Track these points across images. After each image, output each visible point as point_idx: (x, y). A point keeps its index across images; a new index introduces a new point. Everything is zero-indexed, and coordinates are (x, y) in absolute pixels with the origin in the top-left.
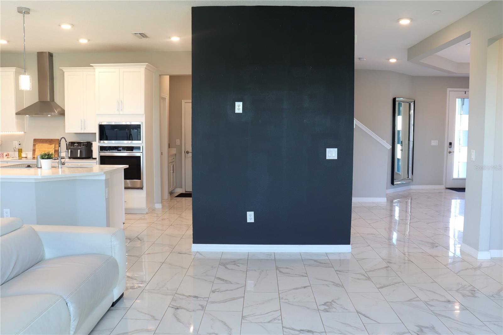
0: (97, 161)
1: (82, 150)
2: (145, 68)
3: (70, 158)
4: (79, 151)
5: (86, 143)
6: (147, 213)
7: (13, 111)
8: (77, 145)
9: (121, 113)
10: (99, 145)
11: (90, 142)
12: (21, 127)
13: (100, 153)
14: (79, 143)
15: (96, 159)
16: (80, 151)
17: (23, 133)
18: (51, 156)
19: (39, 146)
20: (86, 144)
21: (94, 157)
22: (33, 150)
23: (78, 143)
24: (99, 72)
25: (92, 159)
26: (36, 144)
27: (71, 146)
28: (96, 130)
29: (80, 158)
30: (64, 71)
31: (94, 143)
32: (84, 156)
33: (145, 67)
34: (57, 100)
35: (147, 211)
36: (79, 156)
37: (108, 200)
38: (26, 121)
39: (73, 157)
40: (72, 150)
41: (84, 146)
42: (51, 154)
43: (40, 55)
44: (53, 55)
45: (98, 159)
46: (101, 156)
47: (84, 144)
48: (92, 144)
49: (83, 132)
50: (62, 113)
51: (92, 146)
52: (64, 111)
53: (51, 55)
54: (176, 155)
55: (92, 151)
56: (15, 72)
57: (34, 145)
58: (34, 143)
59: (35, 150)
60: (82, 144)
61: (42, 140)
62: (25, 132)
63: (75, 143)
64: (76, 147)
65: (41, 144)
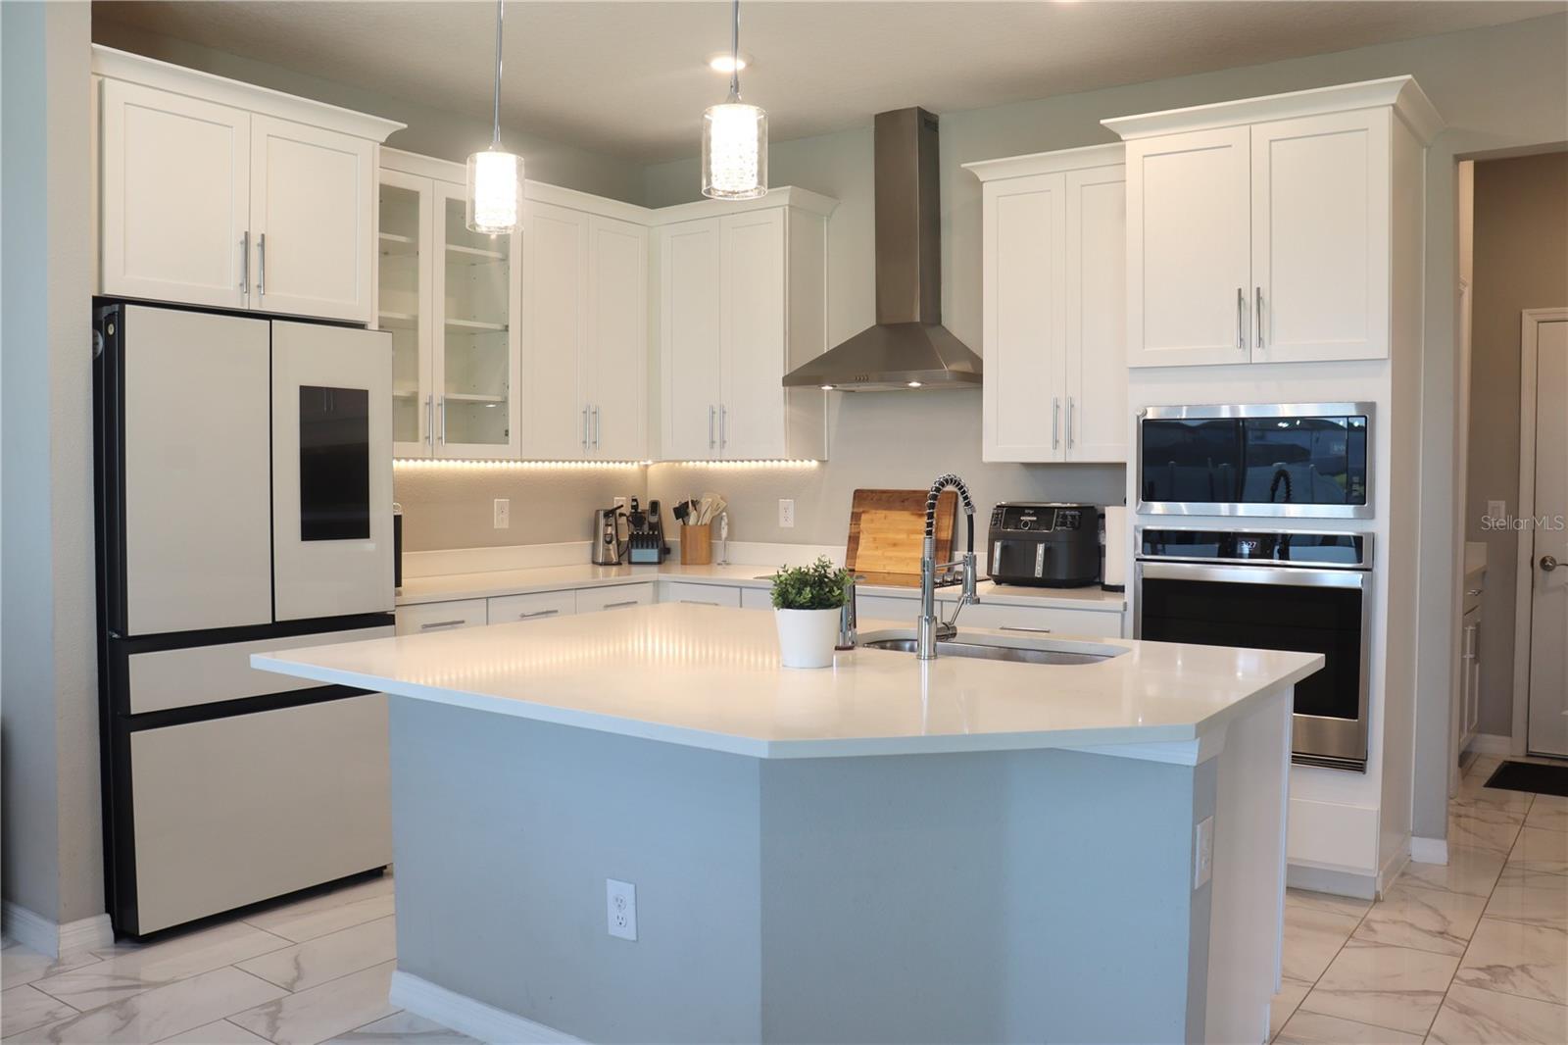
0: (1125, 604)
1: (1053, 545)
2: (1393, 105)
3: (999, 581)
4: (1041, 549)
5: (1073, 513)
6: (1377, 900)
7: (777, 369)
8: (1035, 518)
9: (1258, 356)
10: (1137, 523)
11: (1093, 507)
12: (806, 438)
13: (1145, 564)
14: (1043, 513)
15: (1120, 589)
16: (1047, 551)
17: (814, 464)
18: (831, 591)
19: (872, 521)
20: (1073, 517)
21: (1109, 580)
22: (850, 537)
23: (1038, 511)
24: (1144, 156)
25: (1097, 590)
26: (863, 512)
27: (1006, 525)
28: (1126, 450)
29: (1047, 583)
30: (981, 180)
31: (1112, 514)
32: (1061, 576)
33: (1394, 102)
34: (953, 318)
35: (1379, 888)
36: (1039, 572)
37: (1201, 899)
38: (828, 415)
39: (1013, 574)
40: (1010, 543)
41: (1063, 524)
42: (832, 576)
43: (887, 123)
44: (940, 122)
45: (1129, 596)
46: (1146, 581)
47: (1065, 517)
48: (1103, 516)
49: (1062, 460)
50: (973, 378)
51: (1104, 528)
52: (978, 362)
53: (928, 123)
54: (1484, 573)
55: (1099, 552)
56: (790, 206)
57: (856, 517)
58: (853, 507)
59: (859, 537)
60: (1057, 517)
61: (885, 495)
62: (822, 462)
63: (1027, 511)
64: (1029, 529)
65: (881, 513)
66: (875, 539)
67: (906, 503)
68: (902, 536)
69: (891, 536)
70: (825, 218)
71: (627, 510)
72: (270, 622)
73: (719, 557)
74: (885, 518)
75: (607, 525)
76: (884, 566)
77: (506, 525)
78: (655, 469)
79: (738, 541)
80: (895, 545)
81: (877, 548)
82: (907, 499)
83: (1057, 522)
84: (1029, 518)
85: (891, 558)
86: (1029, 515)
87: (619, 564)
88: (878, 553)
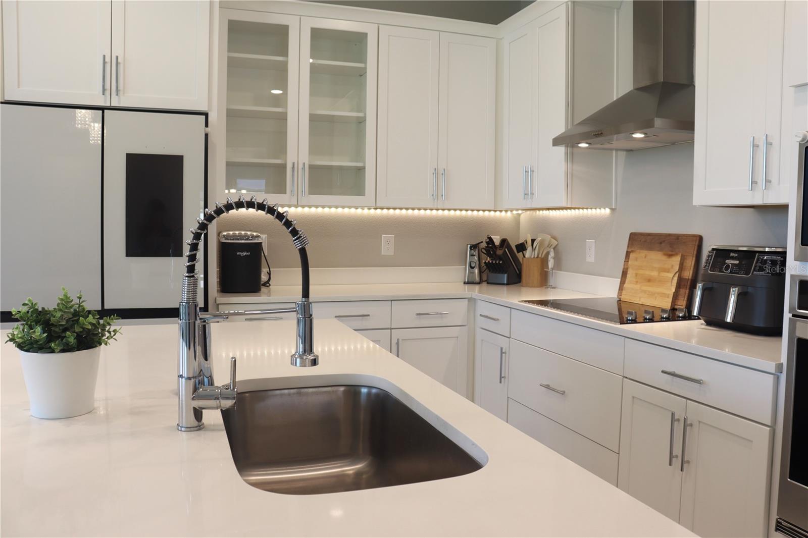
1: (750, 290)
4: (734, 294)
8: (737, 262)
13: (798, 320)
14: (746, 257)
16: (740, 296)
17: (608, 211)
19: (637, 259)
22: (623, 272)
23: (742, 255)
26: (633, 251)
27: (713, 268)
29: (734, 327)
36: (729, 317)
40: (715, 285)
45: (784, 355)
46: (798, 341)
57: (628, 256)
58: (628, 247)
59: (627, 272)
60: (757, 263)
61: (649, 237)
62: (612, 210)
63: (732, 254)
64: (731, 272)
65: (644, 253)
66: (636, 275)
67: (663, 245)
68: (654, 274)
69: (648, 273)
70: (615, 10)
71: (484, 245)
72: (100, 309)
73: (551, 281)
74: (645, 257)
75: (472, 255)
76: (640, 298)
77: (391, 253)
78: (525, 216)
79: (564, 271)
80: (649, 281)
81: (637, 282)
82: (664, 241)
83: (755, 266)
84: (733, 262)
85: (645, 292)
86: (733, 258)
87: (479, 283)
88: (638, 286)
